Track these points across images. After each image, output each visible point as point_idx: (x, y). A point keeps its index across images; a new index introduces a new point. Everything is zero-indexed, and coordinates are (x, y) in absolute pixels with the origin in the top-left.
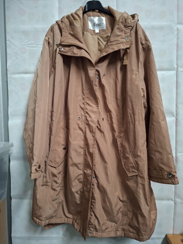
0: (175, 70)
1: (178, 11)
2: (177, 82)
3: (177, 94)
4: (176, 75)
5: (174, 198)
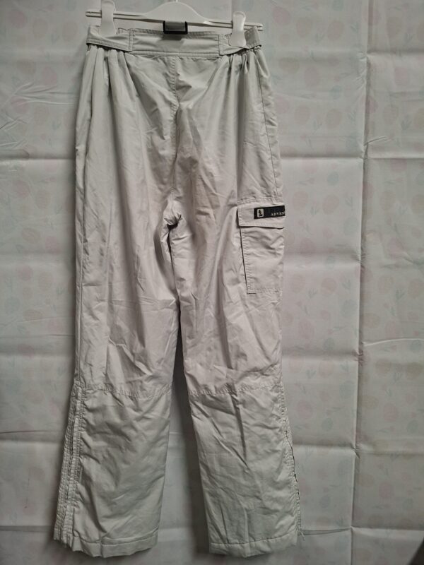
0: (361, 157)
1: (370, 24)
2: (365, 183)
3: (364, 211)
4: (364, 169)
5: (356, 442)
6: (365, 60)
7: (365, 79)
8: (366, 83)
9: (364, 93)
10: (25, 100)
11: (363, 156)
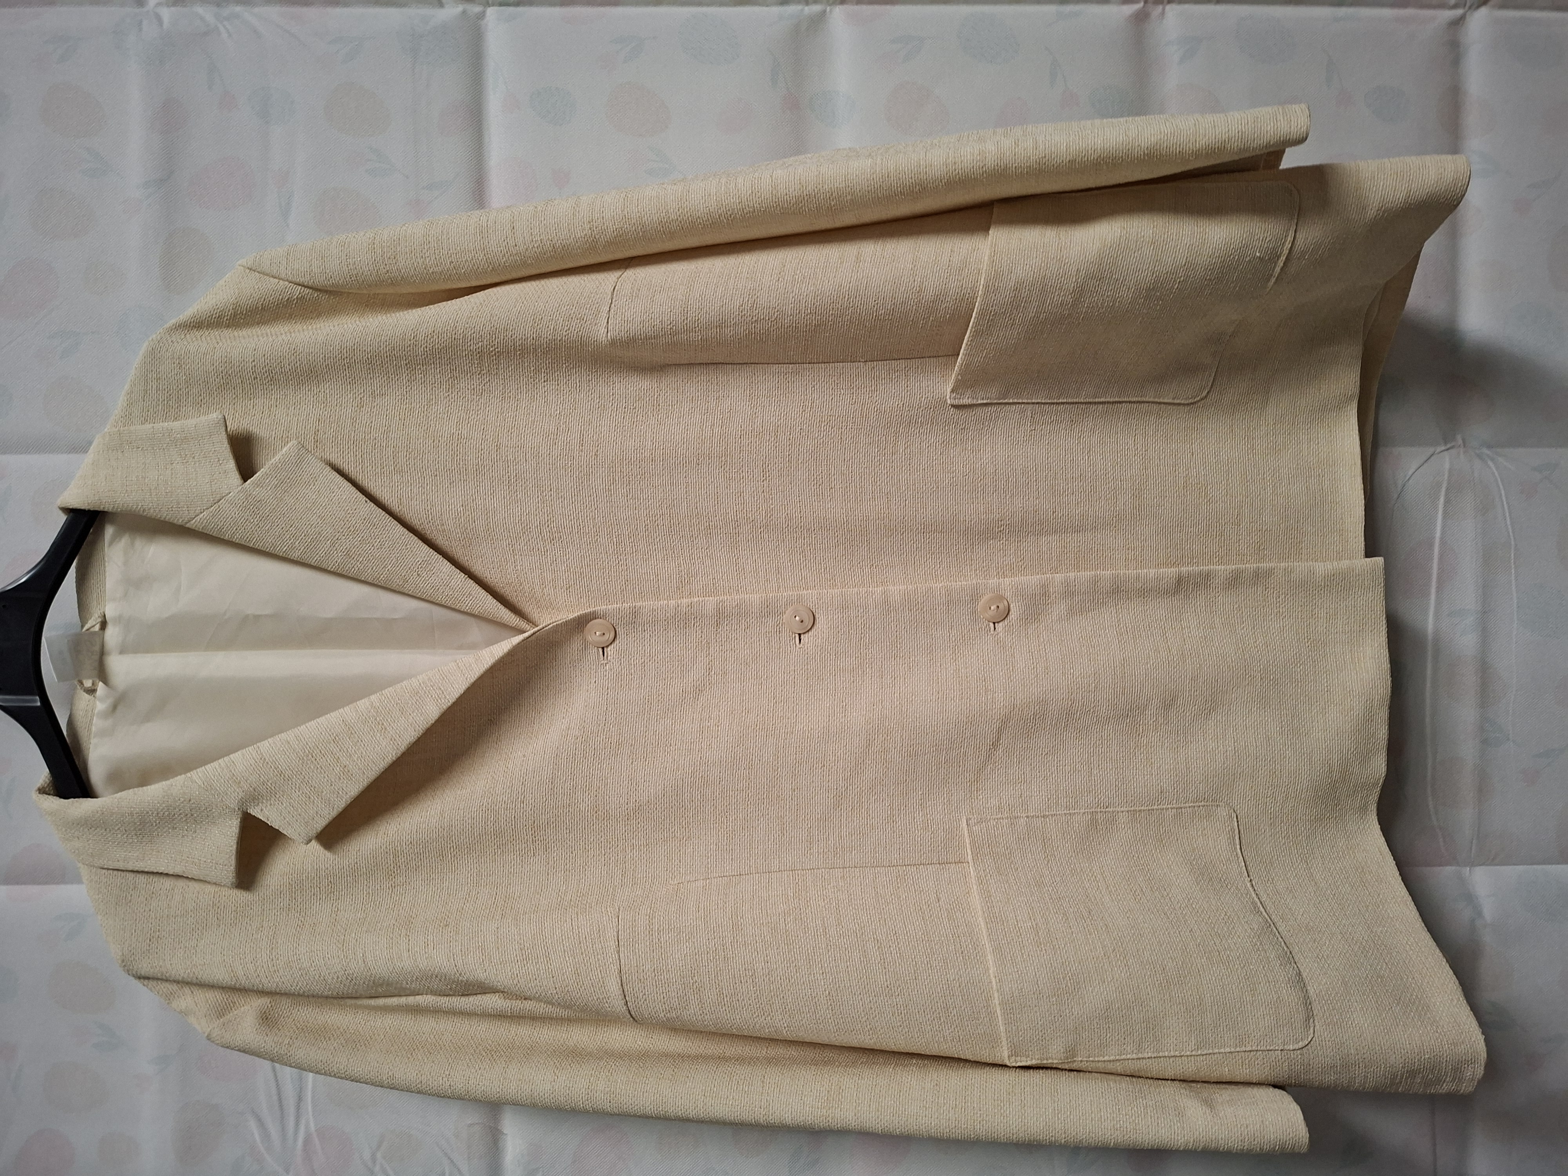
0: (482, 16)
6: (166, 13)
7: (226, 11)
8: (238, 9)
9: (273, 12)
10: (307, 1141)
11: (477, 9)
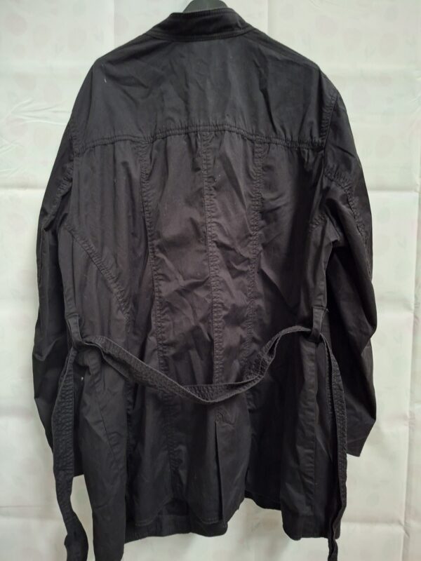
0: (416, 191)
3: (418, 252)
4: (419, 204)
5: (406, 518)
10: (24, 120)
11: (418, 189)
